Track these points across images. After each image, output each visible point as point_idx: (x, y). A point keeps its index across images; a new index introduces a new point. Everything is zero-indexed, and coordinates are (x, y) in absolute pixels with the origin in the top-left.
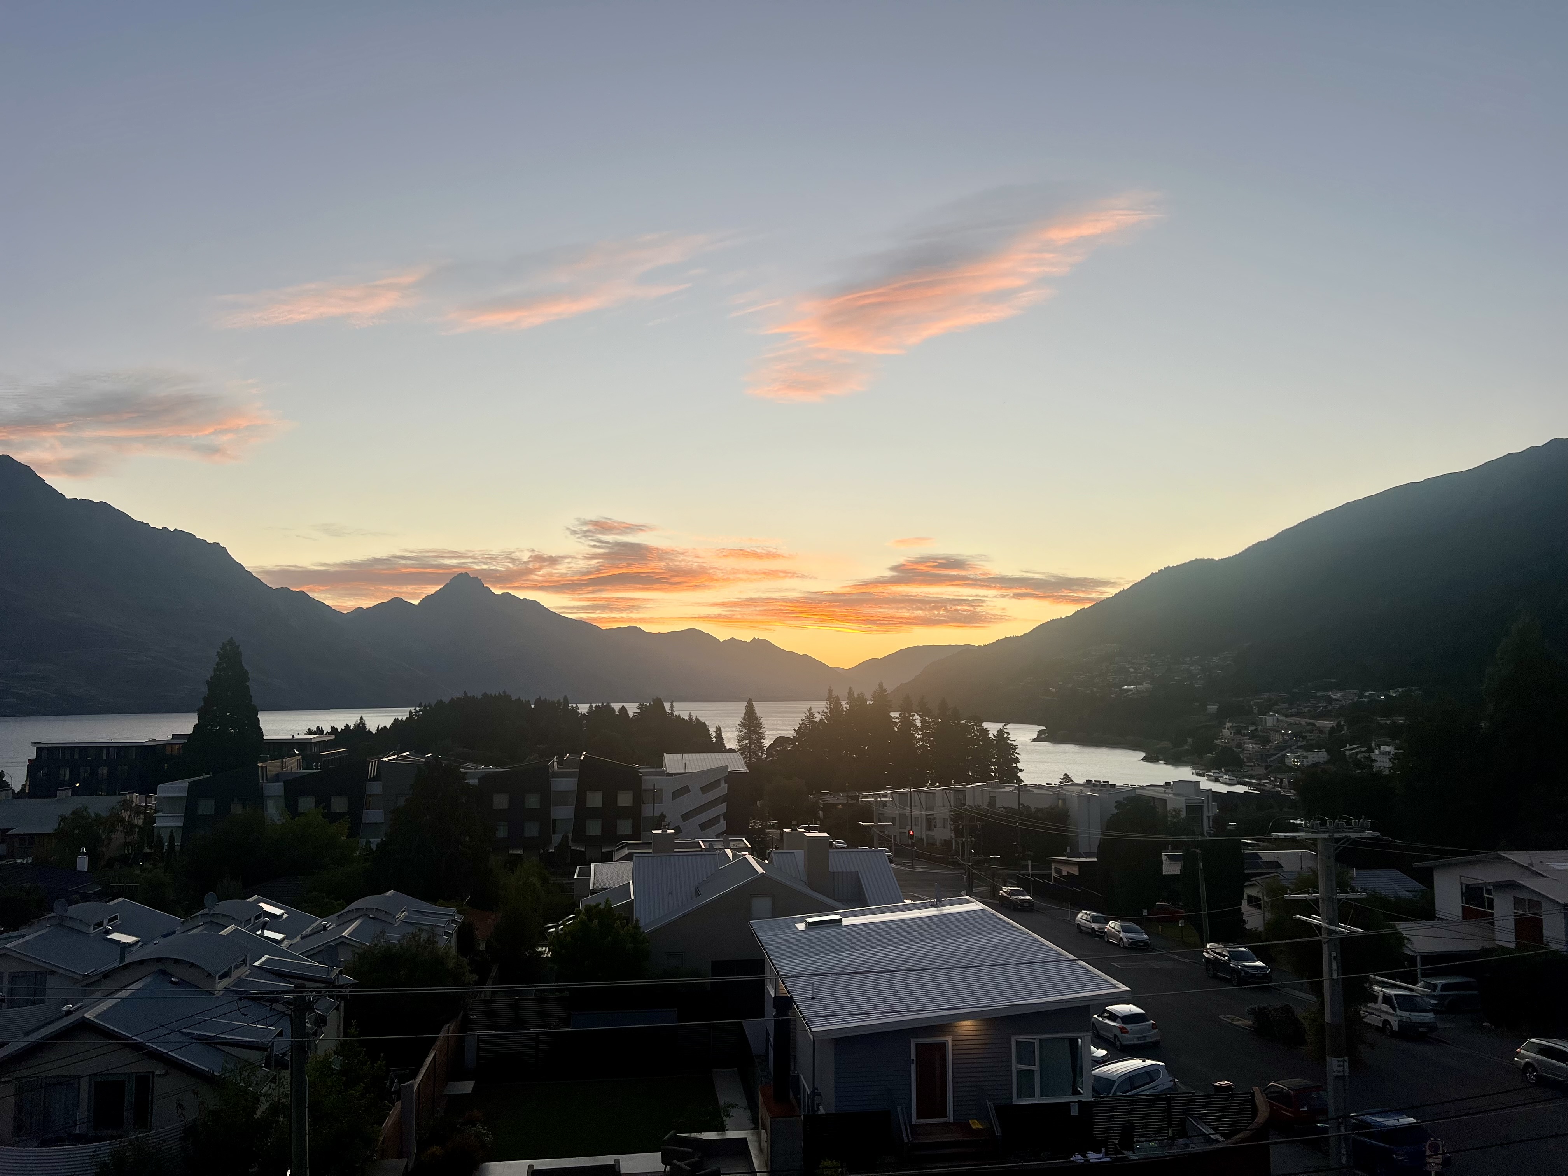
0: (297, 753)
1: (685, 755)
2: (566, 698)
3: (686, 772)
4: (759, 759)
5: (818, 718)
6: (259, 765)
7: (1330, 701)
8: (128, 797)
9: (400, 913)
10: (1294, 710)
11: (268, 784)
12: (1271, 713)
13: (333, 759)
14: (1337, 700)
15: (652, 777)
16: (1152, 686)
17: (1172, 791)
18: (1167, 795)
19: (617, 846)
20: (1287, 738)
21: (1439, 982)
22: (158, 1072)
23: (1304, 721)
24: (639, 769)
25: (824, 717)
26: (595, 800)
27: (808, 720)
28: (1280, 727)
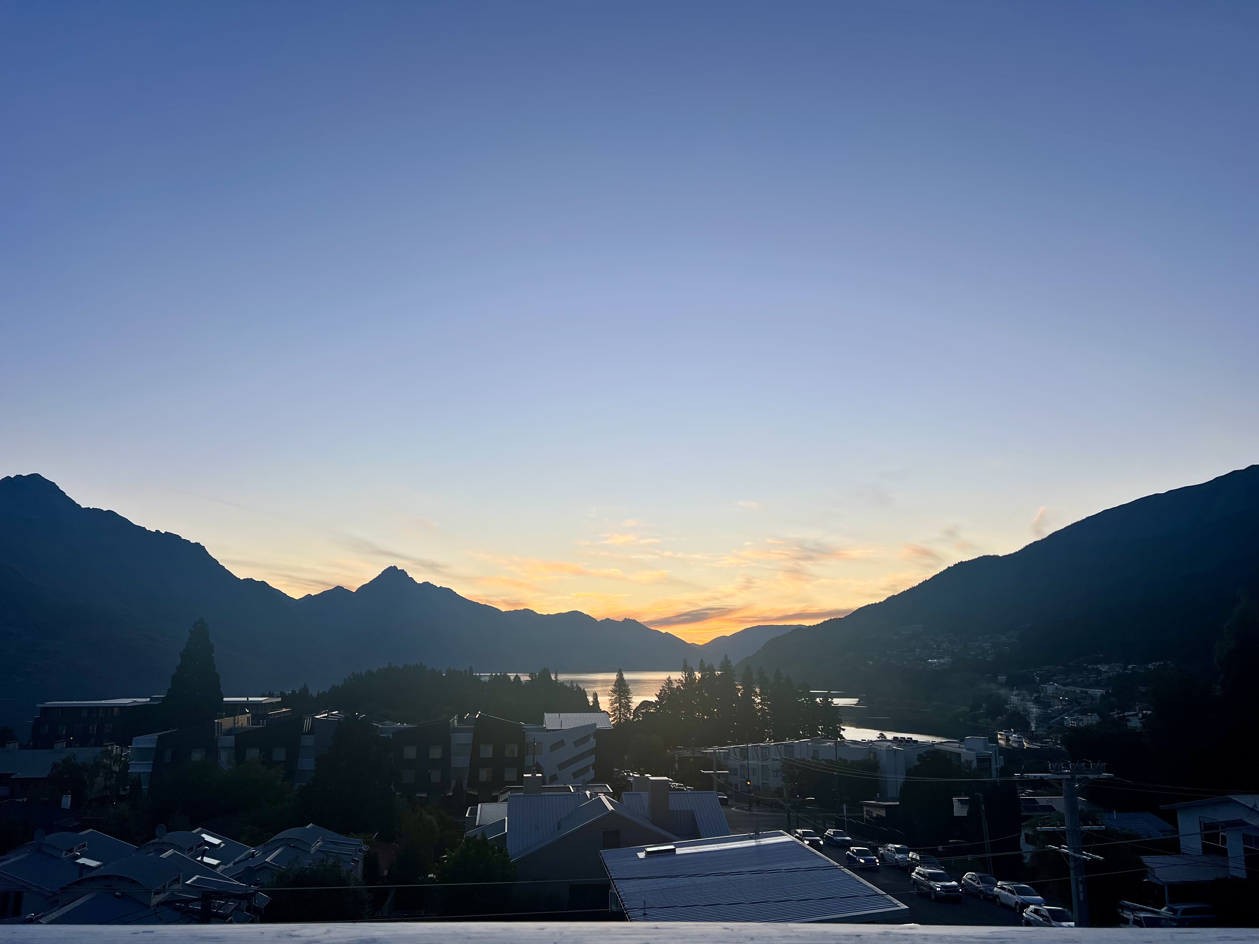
0: (248, 711)
1: (562, 715)
2: (471, 669)
3: (562, 728)
4: (627, 720)
5: (675, 686)
6: (216, 721)
7: (1099, 672)
8: (109, 748)
9: (316, 842)
10: (1069, 680)
11: (222, 737)
12: (1051, 683)
13: (279, 717)
14: (1104, 672)
15: (535, 733)
16: (951, 660)
17: (965, 746)
18: (961, 749)
19: (502, 790)
20: (1065, 703)
21: (1180, 907)
23: (1078, 690)
24: (524, 726)
25: (680, 684)
26: (487, 751)
27: (667, 686)
28: (1059, 694)
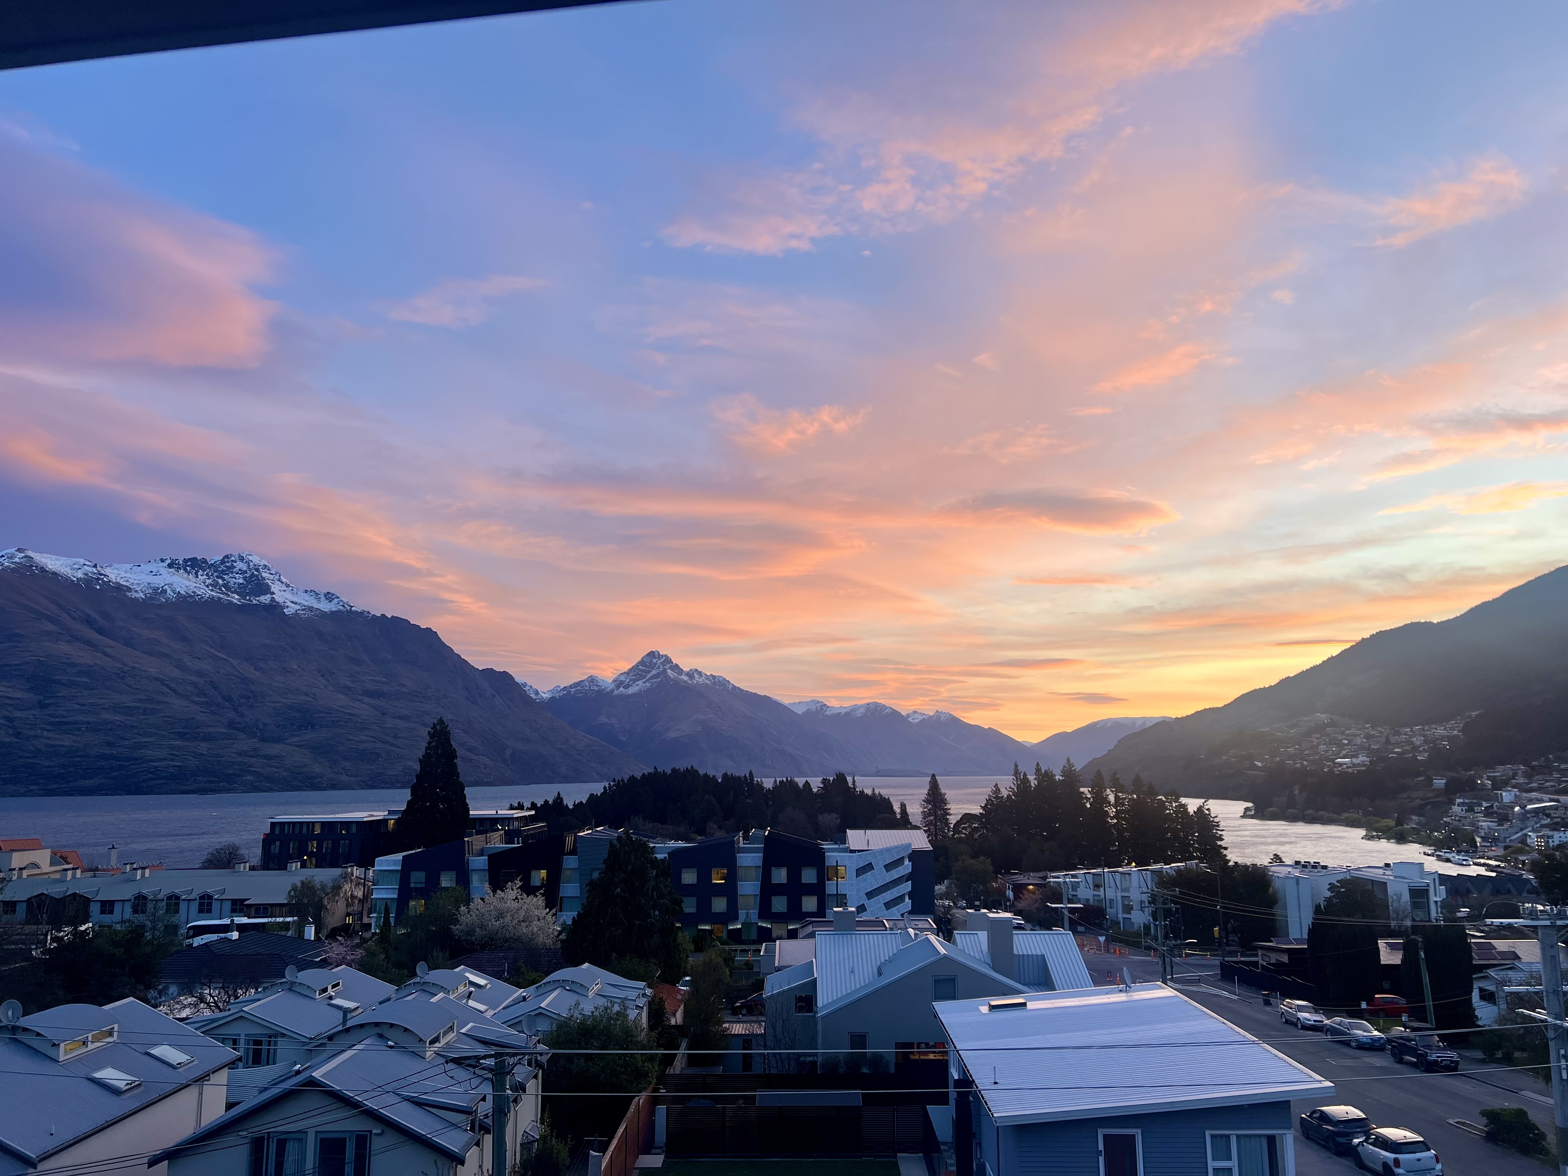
0: (500, 828)
1: (868, 832)
2: (751, 772)
3: (870, 849)
4: (945, 836)
5: (1004, 793)
6: (466, 839)
8: (349, 870)
9: (594, 985)
10: (1533, 784)
11: (474, 858)
12: (1507, 788)
13: (533, 833)
15: (836, 854)
16: (1368, 759)
17: (1393, 873)
18: (1386, 877)
19: (802, 924)
22: (374, 1132)
23: (1546, 798)
24: (823, 845)
25: (1011, 793)
26: (780, 876)
27: (994, 796)
